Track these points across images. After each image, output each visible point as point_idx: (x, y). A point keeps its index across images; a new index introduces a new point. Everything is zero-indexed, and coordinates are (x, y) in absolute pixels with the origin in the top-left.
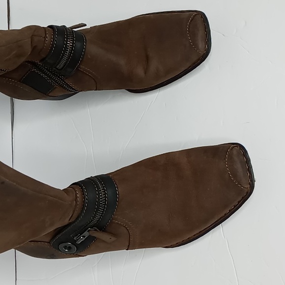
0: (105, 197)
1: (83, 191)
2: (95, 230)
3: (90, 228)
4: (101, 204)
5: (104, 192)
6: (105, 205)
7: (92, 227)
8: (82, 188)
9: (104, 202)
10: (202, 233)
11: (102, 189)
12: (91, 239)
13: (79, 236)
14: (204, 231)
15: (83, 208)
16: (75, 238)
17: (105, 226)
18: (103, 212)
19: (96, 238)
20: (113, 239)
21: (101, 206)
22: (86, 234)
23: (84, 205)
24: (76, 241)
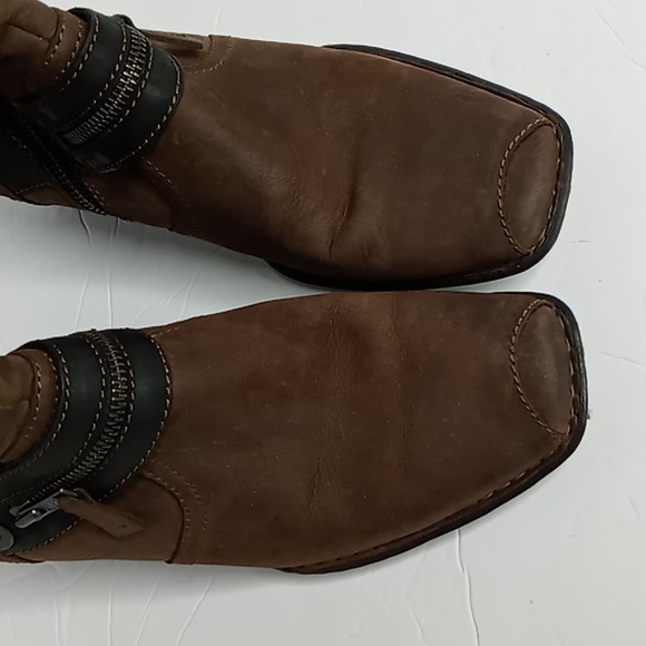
0: (128, 400)
1: (57, 373)
2: (81, 497)
3: (65, 488)
4: (113, 419)
5: (128, 383)
6: (122, 424)
7: (69, 486)
8: (56, 363)
9: (120, 416)
10: (398, 545)
11: (122, 375)
12: (63, 520)
13: (28, 506)
14: (405, 541)
15: (50, 427)
16: (13, 511)
17: (114, 488)
18: (114, 444)
19: (78, 518)
20: (132, 528)
21: (110, 427)
22: (51, 504)
23: (54, 418)
24: (14, 519)
